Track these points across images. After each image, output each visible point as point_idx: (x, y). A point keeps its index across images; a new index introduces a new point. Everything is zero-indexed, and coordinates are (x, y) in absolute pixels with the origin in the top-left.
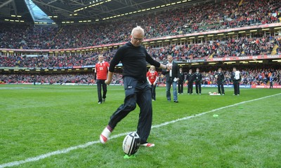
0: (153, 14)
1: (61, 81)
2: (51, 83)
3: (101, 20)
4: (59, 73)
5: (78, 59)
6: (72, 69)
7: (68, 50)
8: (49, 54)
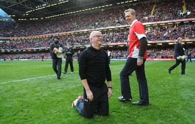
0: (77, 15)
1: (19, 58)
2: (12, 59)
3: (44, 18)
4: (17, 53)
5: (29, 43)
6: (26, 50)
7: (23, 38)
8: (10, 40)
